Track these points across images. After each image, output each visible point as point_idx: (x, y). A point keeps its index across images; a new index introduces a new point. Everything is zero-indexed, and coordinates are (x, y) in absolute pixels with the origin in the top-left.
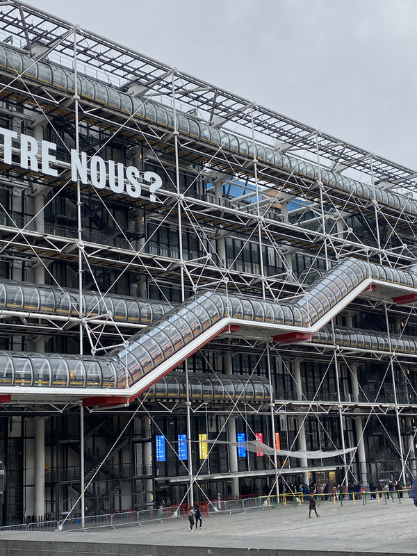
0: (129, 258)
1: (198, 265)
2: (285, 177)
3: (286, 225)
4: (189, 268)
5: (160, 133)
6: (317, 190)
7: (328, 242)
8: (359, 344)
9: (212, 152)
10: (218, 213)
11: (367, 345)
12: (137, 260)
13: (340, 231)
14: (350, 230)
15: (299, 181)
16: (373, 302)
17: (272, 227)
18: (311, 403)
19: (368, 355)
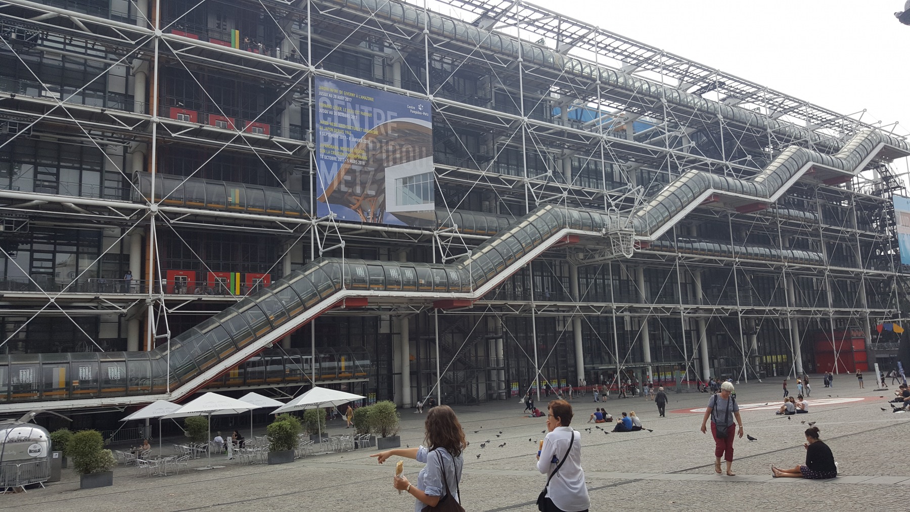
0: (475, 177)
1: (540, 182)
2: (628, 96)
3: (631, 142)
4: (533, 185)
5: (505, 62)
6: (661, 107)
7: (671, 156)
8: (702, 251)
9: (555, 76)
10: (561, 133)
11: (711, 252)
12: (483, 179)
13: (685, 145)
14: (693, 144)
15: (642, 100)
16: (717, 212)
17: (615, 145)
18: (652, 306)
19: (710, 261)
